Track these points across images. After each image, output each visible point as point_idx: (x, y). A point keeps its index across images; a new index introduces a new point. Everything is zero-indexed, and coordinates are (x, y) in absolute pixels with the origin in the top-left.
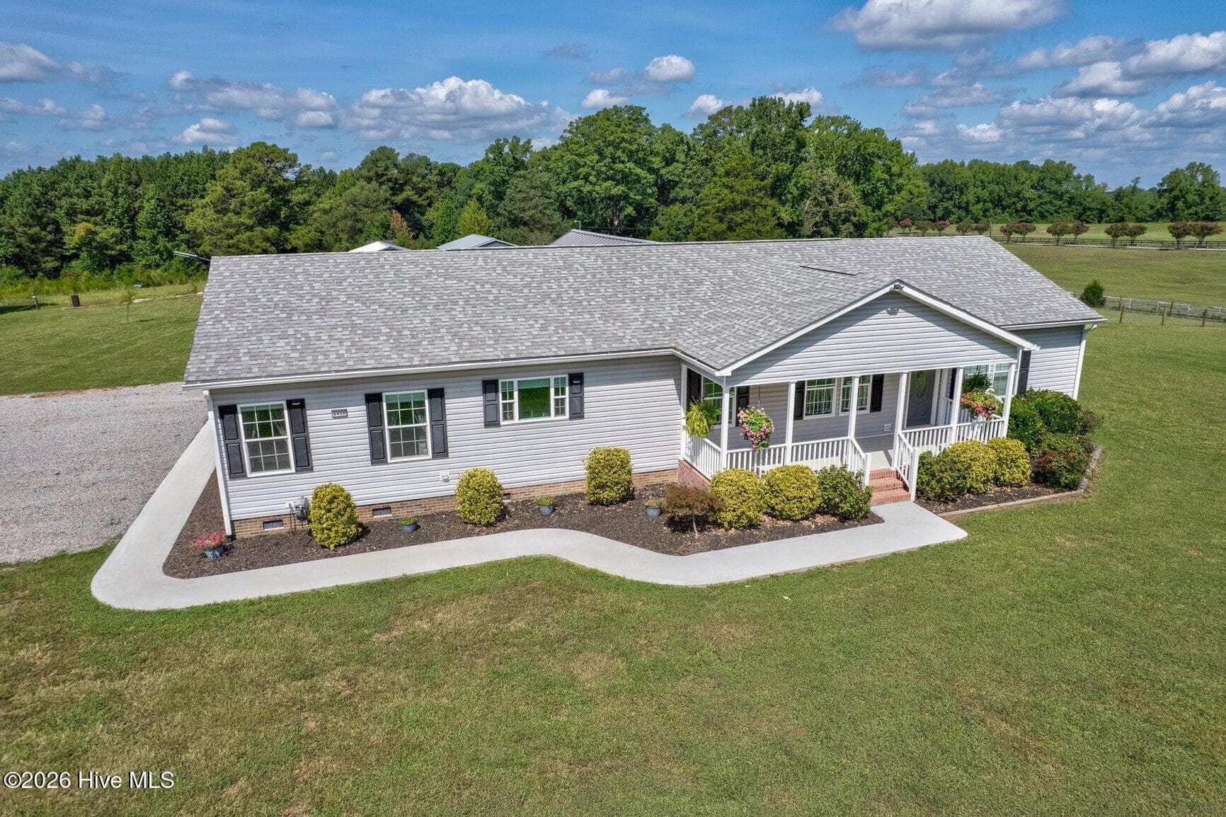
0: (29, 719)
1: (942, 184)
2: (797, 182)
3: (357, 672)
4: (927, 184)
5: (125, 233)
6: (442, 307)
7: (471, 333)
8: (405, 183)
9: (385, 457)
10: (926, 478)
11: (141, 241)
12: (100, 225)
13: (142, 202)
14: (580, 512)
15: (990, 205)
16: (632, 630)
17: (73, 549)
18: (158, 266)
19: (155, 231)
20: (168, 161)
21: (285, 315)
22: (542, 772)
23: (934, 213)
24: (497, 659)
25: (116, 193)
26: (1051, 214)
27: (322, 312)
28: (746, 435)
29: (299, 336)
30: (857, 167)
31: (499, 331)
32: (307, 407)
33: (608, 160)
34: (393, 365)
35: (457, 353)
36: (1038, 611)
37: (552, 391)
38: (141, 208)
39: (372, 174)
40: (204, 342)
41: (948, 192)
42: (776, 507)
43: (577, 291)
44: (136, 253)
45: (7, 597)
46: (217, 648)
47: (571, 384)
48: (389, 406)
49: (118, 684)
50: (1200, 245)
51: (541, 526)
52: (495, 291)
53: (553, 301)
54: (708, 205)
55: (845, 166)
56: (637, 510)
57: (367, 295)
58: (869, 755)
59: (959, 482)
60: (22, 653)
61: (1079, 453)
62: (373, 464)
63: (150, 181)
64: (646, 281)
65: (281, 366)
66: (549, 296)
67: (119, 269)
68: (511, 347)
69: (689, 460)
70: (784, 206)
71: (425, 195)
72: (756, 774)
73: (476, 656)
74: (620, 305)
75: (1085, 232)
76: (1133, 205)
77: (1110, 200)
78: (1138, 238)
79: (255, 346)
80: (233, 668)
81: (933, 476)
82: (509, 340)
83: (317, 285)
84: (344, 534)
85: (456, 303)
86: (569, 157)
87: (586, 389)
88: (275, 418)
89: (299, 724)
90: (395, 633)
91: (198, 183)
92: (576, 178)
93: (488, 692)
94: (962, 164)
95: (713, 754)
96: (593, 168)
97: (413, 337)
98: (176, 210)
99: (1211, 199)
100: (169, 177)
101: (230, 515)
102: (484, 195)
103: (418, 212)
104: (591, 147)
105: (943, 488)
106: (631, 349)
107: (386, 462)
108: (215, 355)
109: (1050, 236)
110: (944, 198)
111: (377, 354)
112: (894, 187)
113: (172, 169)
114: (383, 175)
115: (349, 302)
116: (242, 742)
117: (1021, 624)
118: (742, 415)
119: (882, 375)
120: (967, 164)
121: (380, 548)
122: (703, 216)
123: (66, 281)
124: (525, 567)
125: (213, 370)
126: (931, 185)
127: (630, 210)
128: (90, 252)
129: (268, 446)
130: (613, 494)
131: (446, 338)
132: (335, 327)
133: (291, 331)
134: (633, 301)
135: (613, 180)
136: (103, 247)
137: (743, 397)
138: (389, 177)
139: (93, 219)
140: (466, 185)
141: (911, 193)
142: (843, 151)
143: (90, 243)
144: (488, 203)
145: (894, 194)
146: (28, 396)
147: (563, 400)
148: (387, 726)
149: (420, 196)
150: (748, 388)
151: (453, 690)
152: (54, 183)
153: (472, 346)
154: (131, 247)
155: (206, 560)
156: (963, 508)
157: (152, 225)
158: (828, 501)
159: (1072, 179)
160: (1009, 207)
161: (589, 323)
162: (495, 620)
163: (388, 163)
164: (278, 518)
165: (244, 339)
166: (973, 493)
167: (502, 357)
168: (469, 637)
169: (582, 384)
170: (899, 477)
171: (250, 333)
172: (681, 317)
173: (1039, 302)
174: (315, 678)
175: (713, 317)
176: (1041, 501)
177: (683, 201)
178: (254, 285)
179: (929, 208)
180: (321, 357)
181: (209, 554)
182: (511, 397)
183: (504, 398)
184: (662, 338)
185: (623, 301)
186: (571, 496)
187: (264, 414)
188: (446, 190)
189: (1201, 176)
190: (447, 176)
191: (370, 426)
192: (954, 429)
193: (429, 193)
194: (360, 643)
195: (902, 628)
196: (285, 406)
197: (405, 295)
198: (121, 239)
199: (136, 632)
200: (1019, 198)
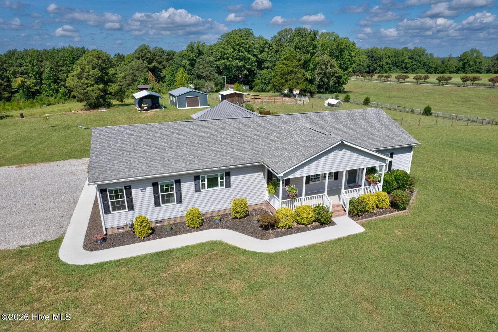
0: (49, 308)
1: (373, 57)
2: (313, 63)
3: (157, 288)
4: (367, 57)
5: (38, 82)
6: (178, 147)
7: (189, 158)
8: (153, 59)
9: (160, 204)
10: (352, 208)
11: (44, 85)
12: (27, 78)
13: (44, 69)
14: (230, 221)
15: (392, 66)
16: (249, 271)
17: (49, 239)
18: (52, 96)
19: (50, 81)
20: (54, 51)
21: (121, 153)
22: (221, 324)
23: (369, 69)
24: (204, 282)
25: (33, 65)
26: (416, 69)
27: (135, 151)
28: (288, 195)
29: (127, 161)
30: (338, 53)
31: (200, 157)
32: (132, 188)
33: (237, 51)
34: (162, 173)
35: (185, 167)
36: (385, 261)
37: (219, 178)
38: (44, 71)
39: (139, 56)
40: (93, 165)
41: (375, 60)
42: (299, 221)
43: (227, 139)
44: (42, 90)
45: (30, 260)
46: (108, 279)
47: (226, 176)
48: (161, 186)
49: (76, 294)
50: (472, 85)
51: (216, 228)
52: (197, 140)
53: (219, 143)
54: (277, 72)
55: (333, 53)
56: (250, 221)
57: (151, 143)
58: (324, 316)
59: (363, 209)
60: (41, 282)
61: (406, 198)
62: (155, 207)
63: (47, 60)
64: (253, 133)
65: (122, 174)
66: (216, 141)
67: (36, 98)
68: (204, 164)
69: (268, 201)
70: (308, 72)
71: (162, 64)
72: (288, 323)
73: (196, 281)
74: (243, 144)
75: (428, 79)
76: (448, 66)
77: (439, 63)
78: (449, 81)
79: (112, 167)
80: (114, 287)
81: (354, 207)
82: (203, 161)
83: (132, 139)
84: (147, 233)
85: (183, 145)
86: (221, 50)
87: (231, 177)
88: (120, 193)
89: (140, 308)
90: (168, 273)
91: (67, 61)
92: (224, 59)
93: (201, 295)
94: (381, 49)
95: (275, 317)
96: (231, 55)
97: (169, 161)
98: (59, 72)
99: (479, 63)
100: (55, 58)
101: (105, 227)
102: (186, 65)
103: (159, 71)
104: (230, 46)
105: (357, 211)
106: (248, 163)
107: (160, 206)
108: (98, 171)
109: (415, 80)
110: (373, 62)
111: (156, 168)
112: (352, 62)
113: (56, 55)
114: (144, 56)
115: (144, 146)
116: (122, 315)
117: (378, 266)
118: (287, 188)
119: (338, 172)
120: (383, 49)
121: (160, 238)
122: (275, 76)
123: (14, 103)
124: (211, 245)
125: (98, 177)
126: (368, 57)
127: (246, 72)
128: (23, 90)
129: (118, 202)
130: (241, 215)
131: (180, 161)
132: (140, 157)
133: (124, 160)
134: (248, 142)
135: (239, 59)
136: (29, 88)
137: (288, 182)
138: (147, 57)
139: (24, 76)
140: (179, 60)
141: (360, 61)
142: (332, 47)
143: (23, 86)
144: (188, 69)
145: (352, 64)
146: (14, 167)
147: (223, 181)
148: (169, 309)
149: (160, 64)
150: (289, 179)
151: (190, 295)
152: (6, 60)
153: (190, 164)
154: (40, 88)
155: (98, 243)
156: (365, 218)
157: (48, 78)
158: (317, 218)
159: (425, 55)
160: (399, 66)
161: (232, 152)
162: (202, 267)
163: (146, 51)
164: (122, 227)
165: (108, 164)
166: (368, 212)
167: (201, 168)
168: (193, 274)
169: (230, 176)
170: (343, 207)
171: (109, 161)
172: (265, 148)
173: (397, 137)
174: (143, 291)
175: (277, 149)
176: (392, 215)
177: (268, 68)
178: (109, 140)
179: (367, 67)
180: (136, 170)
181: (99, 242)
182: (204, 181)
183: (202, 182)
184: (258, 158)
185: (244, 143)
186: (226, 214)
187: (116, 191)
188: (170, 62)
189: (476, 54)
190: (170, 56)
191: (154, 193)
192: (363, 189)
193: (163, 63)
194: (157, 277)
195: (339, 269)
196: (124, 188)
197: (165, 143)
198: (36, 84)
199: (78, 273)
200: (403, 63)
